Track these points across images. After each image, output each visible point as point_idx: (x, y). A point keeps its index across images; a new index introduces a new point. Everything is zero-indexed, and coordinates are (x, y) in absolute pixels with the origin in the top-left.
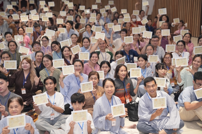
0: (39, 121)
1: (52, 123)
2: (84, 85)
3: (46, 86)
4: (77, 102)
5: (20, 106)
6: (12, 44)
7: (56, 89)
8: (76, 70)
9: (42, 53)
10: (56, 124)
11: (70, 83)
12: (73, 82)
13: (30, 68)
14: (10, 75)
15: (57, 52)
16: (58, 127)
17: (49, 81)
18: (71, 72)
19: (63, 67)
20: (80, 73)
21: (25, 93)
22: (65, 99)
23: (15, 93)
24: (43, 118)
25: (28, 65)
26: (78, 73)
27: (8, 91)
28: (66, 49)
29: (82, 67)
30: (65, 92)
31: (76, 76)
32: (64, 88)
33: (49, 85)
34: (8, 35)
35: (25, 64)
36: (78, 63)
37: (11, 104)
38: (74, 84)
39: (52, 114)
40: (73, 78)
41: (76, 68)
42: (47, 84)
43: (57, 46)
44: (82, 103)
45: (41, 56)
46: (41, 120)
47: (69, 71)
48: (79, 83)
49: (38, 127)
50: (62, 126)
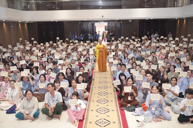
0: (166, 98)
1: (173, 101)
2: (192, 84)
3: (172, 81)
4: (188, 93)
5: (157, 90)
6: (154, 58)
7: (176, 84)
8: (188, 75)
9: (170, 64)
10: (175, 101)
11: (183, 82)
12: (185, 81)
13: (164, 71)
14: (153, 73)
15: (178, 64)
16: (176, 103)
17: (174, 79)
18: (185, 75)
19: (181, 72)
20: (190, 77)
21: (160, 83)
22: (180, 89)
23: (155, 81)
24: (168, 97)
25: (163, 69)
26: (188, 77)
27: (152, 80)
28: (183, 63)
29: (191, 74)
30: (179, 85)
31: (187, 78)
32: (179, 83)
33: (173, 81)
34: (153, 53)
35: (162, 69)
36: (189, 71)
37: (153, 88)
38: (185, 82)
39: (173, 96)
40: (185, 79)
41: (188, 73)
42: (173, 80)
43: (178, 61)
44: (191, 95)
45: (169, 66)
46: (167, 98)
47: (184, 75)
48: (189, 82)
49: (165, 101)
50: (178, 103)
